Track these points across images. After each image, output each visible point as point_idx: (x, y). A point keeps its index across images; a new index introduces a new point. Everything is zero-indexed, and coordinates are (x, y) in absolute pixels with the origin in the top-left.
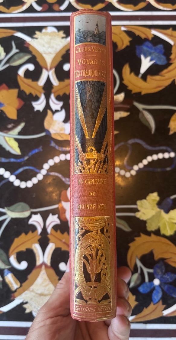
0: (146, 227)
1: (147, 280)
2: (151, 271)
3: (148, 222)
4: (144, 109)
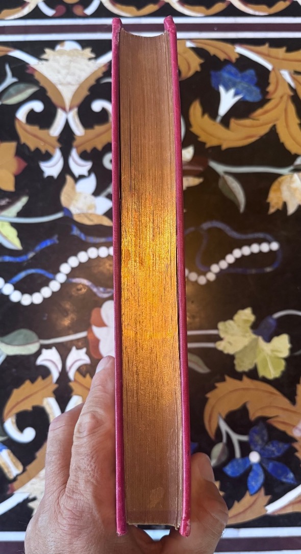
0: (233, 365)
1: (238, 454)
2: (245, 438)
3: (237, 356)
4: (227, 173)
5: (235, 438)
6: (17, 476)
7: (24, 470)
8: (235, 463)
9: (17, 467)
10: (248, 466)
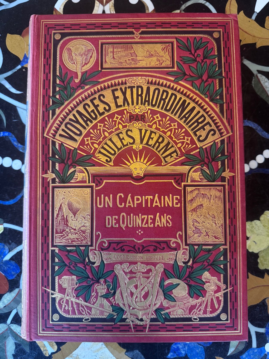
1: (254, 345)
2: (262, 330)
3: (260, 255)
4: (259, 72)
5: (253, 329)
6: (53, 353)
7: (59, 350)
8: (251, 352)
9: (52, 346)
10: (263, 355)
